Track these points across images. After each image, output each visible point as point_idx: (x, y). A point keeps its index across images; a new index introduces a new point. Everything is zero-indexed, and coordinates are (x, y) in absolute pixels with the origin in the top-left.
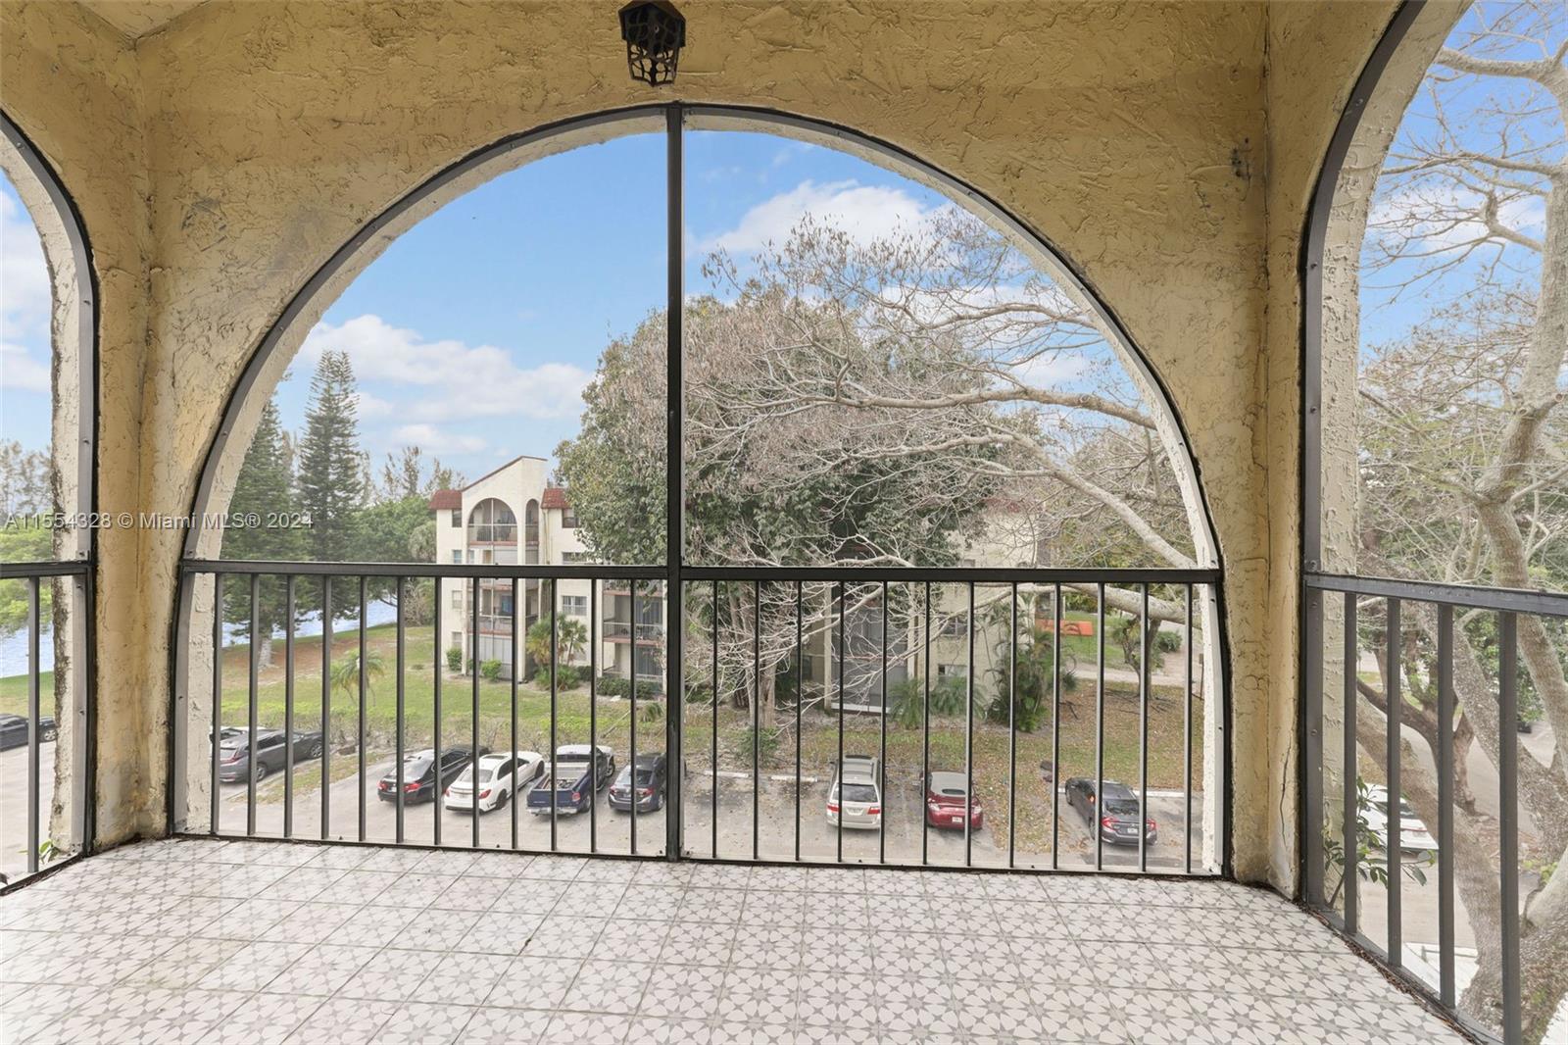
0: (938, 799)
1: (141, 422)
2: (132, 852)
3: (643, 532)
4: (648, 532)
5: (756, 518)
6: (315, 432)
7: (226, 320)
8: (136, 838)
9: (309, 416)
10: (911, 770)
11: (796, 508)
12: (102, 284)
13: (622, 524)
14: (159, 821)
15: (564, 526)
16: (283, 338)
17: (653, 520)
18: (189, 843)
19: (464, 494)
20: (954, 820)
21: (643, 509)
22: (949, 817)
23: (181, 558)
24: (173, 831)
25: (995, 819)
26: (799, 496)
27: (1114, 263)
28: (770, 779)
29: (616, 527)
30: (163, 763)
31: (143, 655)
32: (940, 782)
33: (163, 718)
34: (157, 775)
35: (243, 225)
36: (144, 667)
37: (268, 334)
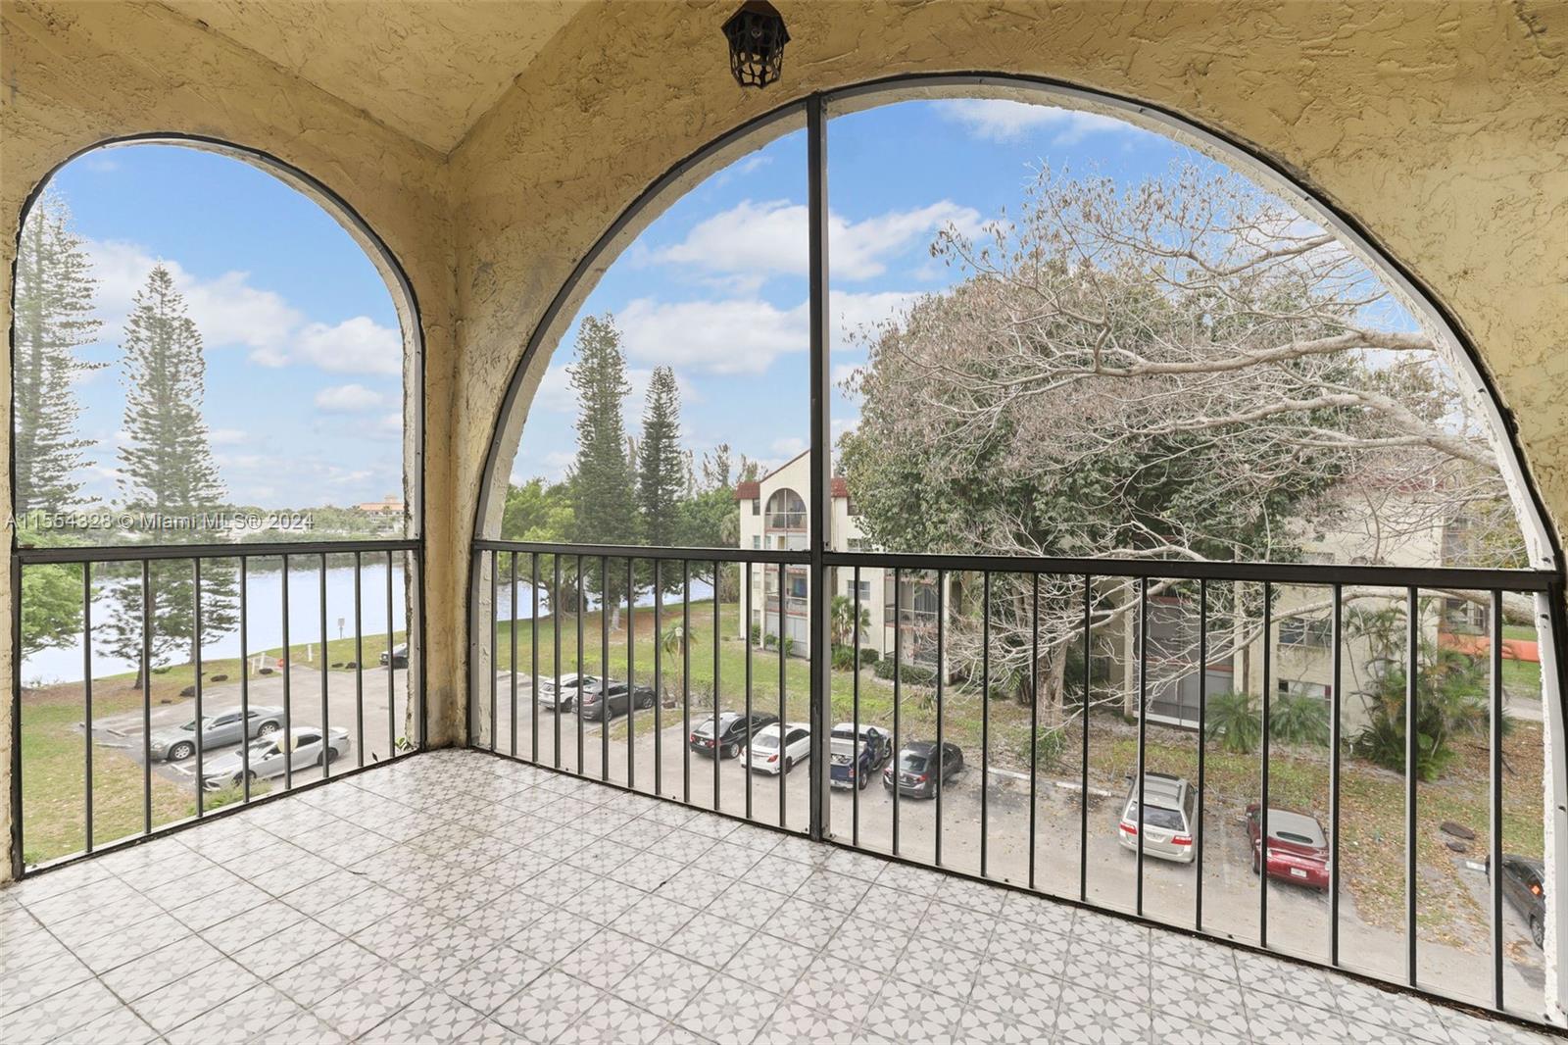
0: (1275, 844)
1: (450, 437)
2: (445, 754)
3: (916, 518)
4: (921, 518)
5: (1036, 503)
6: (649, 436)
7: (496, 354)
8: (450, 745)
9: (645, 422)
10: (1237, 802)
11: (1082, 492)
12: (427, 337)
13: (895, 510)
14: (462, 735)
15: (849, 514)
16: (531, 363)
17: (924, 506)
18: (477, 755)
19: (762, 485)
20: (1294, 872)
21: (917, 495)
22: (1287, 868)
23: (473, 539)
24: (471, 745)
25: (1360, 883)
26: (1085, 479)
27: (1358, 155)
28: (1055, 785)
29: (890, 514)
30: (464, 692)
31: (452, 610)
32: (1279, 822)
33: (463, 659)
34: (461, 701)
35: (506, 278)
36: (453, 619)
37: (521, 361)
